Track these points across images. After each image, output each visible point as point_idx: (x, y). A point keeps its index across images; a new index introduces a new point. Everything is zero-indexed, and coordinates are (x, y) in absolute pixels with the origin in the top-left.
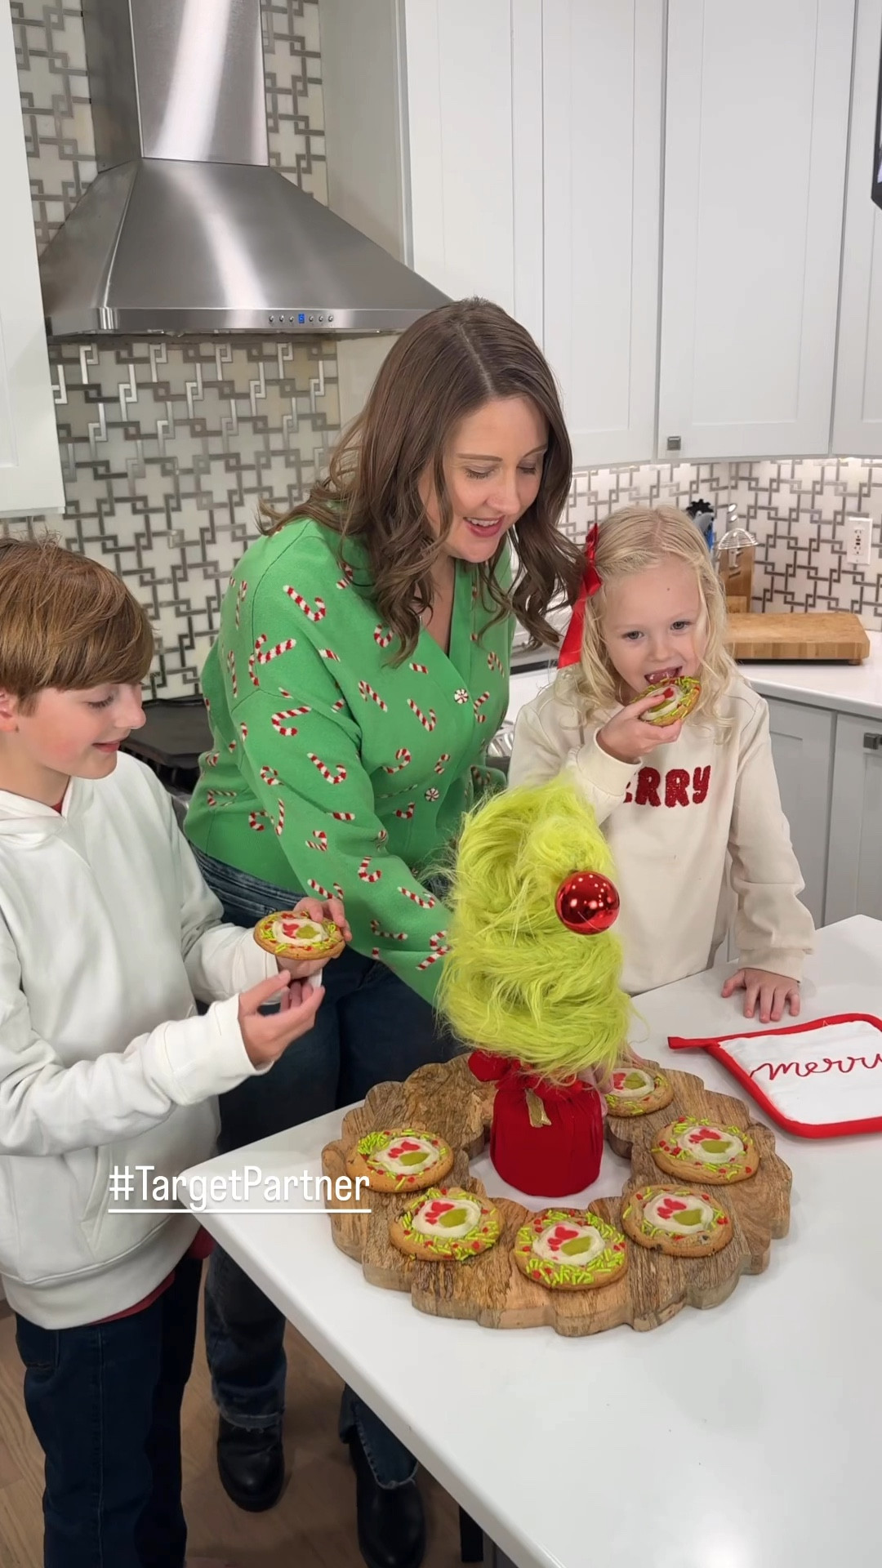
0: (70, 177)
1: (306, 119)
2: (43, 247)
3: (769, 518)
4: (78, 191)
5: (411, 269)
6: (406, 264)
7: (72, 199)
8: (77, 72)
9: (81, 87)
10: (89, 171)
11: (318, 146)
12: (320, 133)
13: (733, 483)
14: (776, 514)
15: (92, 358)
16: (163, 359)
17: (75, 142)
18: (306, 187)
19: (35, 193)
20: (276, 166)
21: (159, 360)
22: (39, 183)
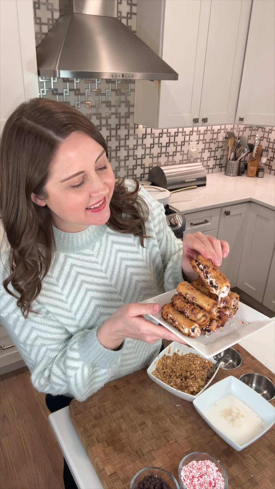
0: (50, 17)
2: (40, 41)
3: (267, 141)
4: (53, 22)
5: (161, 58)
6: (160, 56)
7: (51, 25)
10: (57, 15)
11: (134, 9)
12: (135, 5)
13: (257, 129)
14: (270, 140)
15: (55, 80)
16: (78, 81)
17: (52, 4)
18: (130, 24)
19: (38, 21)
20: (119, 17)
21: (77, 81)
22: (40, 19)
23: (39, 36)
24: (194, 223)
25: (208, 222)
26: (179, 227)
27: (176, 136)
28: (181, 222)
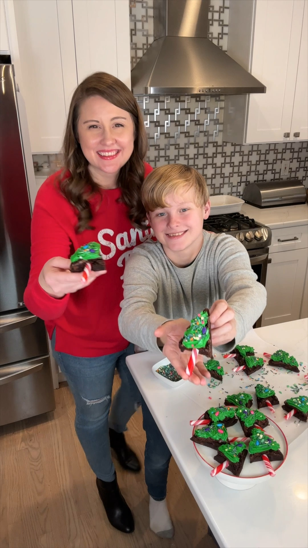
0: (145, 42)
1: (222, 21)
2: (135, 65)
4: (147, 47)
5: (250, 73)
6: (249, 72)
7: (145, 49)
8: (150, 8)
9: (151, 12)
10: (151, 40)
11: (226, 30)
12: (227, 26)
15: (147, 101)
16: (169, 101)
17: (147, 31)
18: (220, 44)
19: (134, 47)
20: (210, 38)
21: (167, 102)
22: (136, 44)
23: (134, 60)
24: (282, 239)
25: (297, 239)
26: (264, 241)
27: (268, 154)
28: (267, 236)
